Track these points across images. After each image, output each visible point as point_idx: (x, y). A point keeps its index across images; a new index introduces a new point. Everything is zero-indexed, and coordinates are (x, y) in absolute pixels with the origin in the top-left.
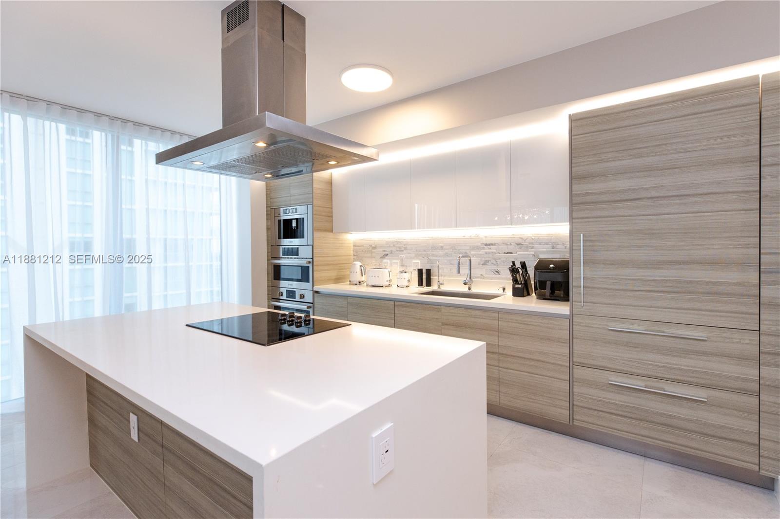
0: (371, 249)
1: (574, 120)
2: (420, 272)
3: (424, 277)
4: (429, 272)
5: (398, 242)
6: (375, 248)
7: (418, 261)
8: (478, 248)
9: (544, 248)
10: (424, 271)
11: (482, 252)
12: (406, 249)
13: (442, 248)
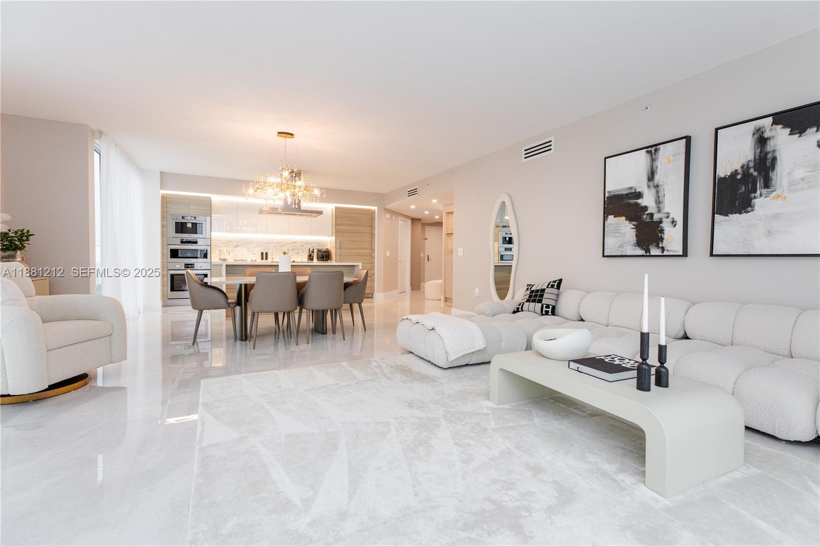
0: (227, 242)
1: (336, 208)
2: (262, 253)
3: (264, 256)
4: (267, 254)
5: (246, 239)
6: (230, 242)
7: (259, 249)
8: (288, 244)
9: (316, 245)
10: (264, 254)
11: (292, 245)
12: (251, 243)
13: (272, 243)
